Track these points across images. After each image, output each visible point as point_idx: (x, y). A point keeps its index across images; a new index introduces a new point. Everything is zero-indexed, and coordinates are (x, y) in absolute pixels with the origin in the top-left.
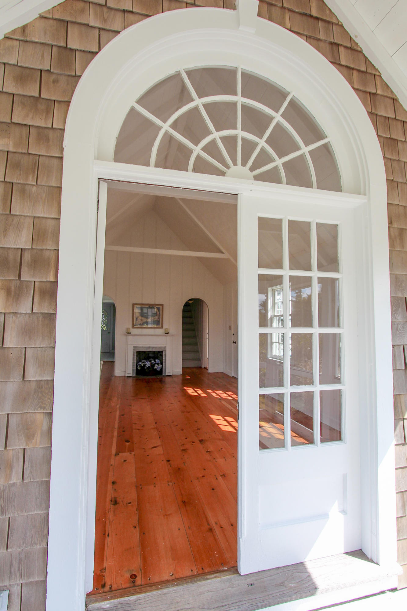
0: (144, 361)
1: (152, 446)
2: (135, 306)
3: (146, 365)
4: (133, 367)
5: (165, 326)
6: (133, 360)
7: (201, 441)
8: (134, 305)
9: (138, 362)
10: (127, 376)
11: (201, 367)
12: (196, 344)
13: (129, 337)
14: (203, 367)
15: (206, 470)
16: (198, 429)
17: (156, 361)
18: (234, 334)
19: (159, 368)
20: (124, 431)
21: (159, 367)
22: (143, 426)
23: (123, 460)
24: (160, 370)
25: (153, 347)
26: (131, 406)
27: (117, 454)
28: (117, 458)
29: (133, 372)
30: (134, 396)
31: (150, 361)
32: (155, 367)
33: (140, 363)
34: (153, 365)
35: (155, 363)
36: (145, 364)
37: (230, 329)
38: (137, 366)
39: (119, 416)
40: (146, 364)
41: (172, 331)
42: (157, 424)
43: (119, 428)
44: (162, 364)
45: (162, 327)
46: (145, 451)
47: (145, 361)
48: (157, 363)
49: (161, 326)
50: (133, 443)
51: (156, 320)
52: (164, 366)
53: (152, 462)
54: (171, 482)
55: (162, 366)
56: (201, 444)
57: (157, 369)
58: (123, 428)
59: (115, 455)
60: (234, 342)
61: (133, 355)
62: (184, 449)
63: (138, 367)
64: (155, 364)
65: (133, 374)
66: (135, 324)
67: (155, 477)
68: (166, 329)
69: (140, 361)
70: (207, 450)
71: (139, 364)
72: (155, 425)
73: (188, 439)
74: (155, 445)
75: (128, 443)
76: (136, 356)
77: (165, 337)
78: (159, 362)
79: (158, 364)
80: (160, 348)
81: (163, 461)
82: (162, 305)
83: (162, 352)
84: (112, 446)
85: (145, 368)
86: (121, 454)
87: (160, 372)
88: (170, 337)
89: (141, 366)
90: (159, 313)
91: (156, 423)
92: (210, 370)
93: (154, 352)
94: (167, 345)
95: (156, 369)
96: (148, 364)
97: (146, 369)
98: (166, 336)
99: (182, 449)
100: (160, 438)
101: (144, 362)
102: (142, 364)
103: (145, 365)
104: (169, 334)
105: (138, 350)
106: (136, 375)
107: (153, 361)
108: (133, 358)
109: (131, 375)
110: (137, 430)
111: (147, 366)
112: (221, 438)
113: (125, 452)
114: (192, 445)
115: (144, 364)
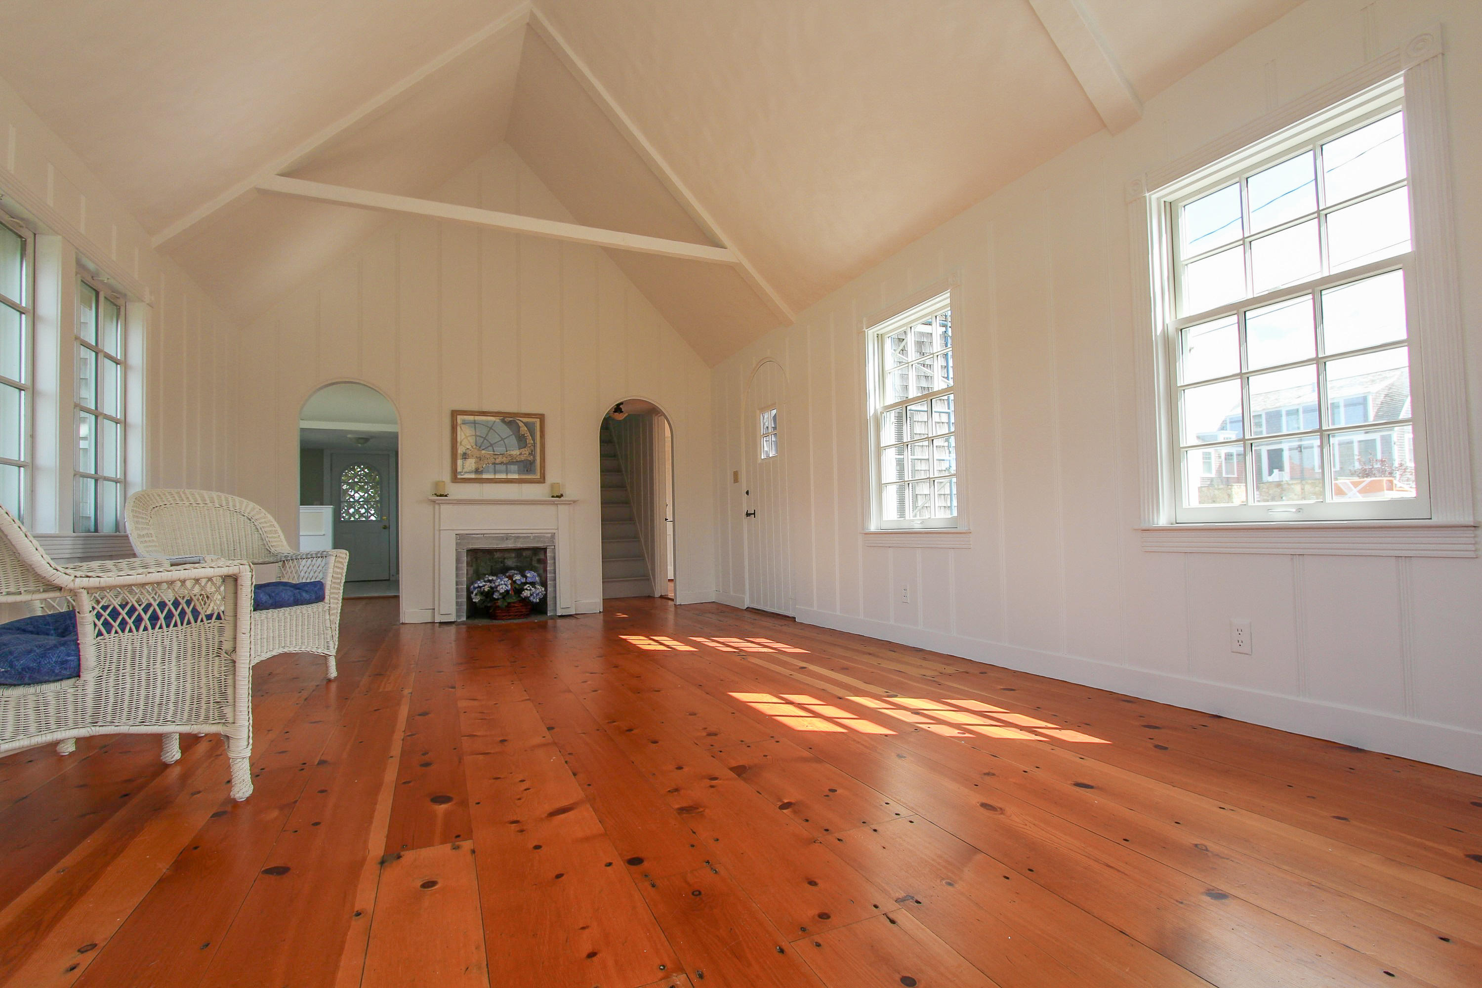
0: (490, 578)
1: (548, 808)
2: (460, 418)
3: (496, 587)
4: (457, 597)
5: (551, 478)
6: (457, 576)
7: (740, 771)
8: (454, 414)
9: (472, 583)
10: (440, 623)
11: (650, 597)
12: (635, 538)
13: (443, 507)
14: (657, 595)
15: (821, 884)
16: (709, 734)
17: (526, 577)
18: (747, 493)
19: (538, 594)
20: (427, 764)
21: (538, 592)
22: (503, 741)
23: (419, 883)
24: (540, 599)
25: (518, 537)
26: (454, 687)
27: (391, 856)
28: (393, 873)
29: (458, 611)
30: (461, 664)
31: (510, 577)
32: (526, 593)
33: (481, 583)
34: (518, 590)
35: (524, 580)
36: (493, 585)
37: (736, 480)
38: (469, 593)
39: (410, 718)
40: (497, 584)
41: (570, 493)
42: (555, 730)
43: (405, 754)
44: (544, 584)
45: (542, 480)
46: (522, 831)
47: (494, 578)
48: (529, 580)
49: (538, 476)
50: (464, 803)
51: (523, 458)
52: (550, 589)
53: (559, 876)
54: (680, 969)
55: (546, 590)
56: (745, 780)
57: (532, 598)
58: (425, 754)
59: (382, 862)
60: (748, 515)
61: (458, 561)
62: (685, 805)
63: (473, 596)
64: (526, 583)
65: (458, 616)
66: (459, 470)
67: (592, 955)
68: (553, 486)
69: (478, 576)
70: (780, 800)
71: (476, 585)
72: (548, 735)
73: (686, 769)
74: (564, 803)
75: (442, 808)
76: (465, 564)
77: (553, 508)
78: (537, 579)
79: (533, 584)
80: (538, 538)
81: (610, 864)
82: (541, 417)
83: (545, 550)
84: (371, 823)
85: (496, 596)
86: (409, 856)
87: (540, 608)
88: (566, 507)
89: (482, 593)
90: (534, 440)
91: (550, 729)
92: (682, 598)
93: (519, 551)
94: (558, 529)
95: (527, 598)
96: (503, 585)
97: (498, 599)
98: (553, 503)
99: (677, 806)
100: (575, 774)
101: (490, 581)
102: (484, 586)
103: (493, 590)
104: (562, 498)
105: (471, 547)
106: (468, 617)
107: (518, 577)
108: (457, 569)
109: (452, 618)
110: (481, 757)
111: (502, 589)
112: (806, 754)
113: (429, 844)
114: (712, 787)
115: (491, 587)
